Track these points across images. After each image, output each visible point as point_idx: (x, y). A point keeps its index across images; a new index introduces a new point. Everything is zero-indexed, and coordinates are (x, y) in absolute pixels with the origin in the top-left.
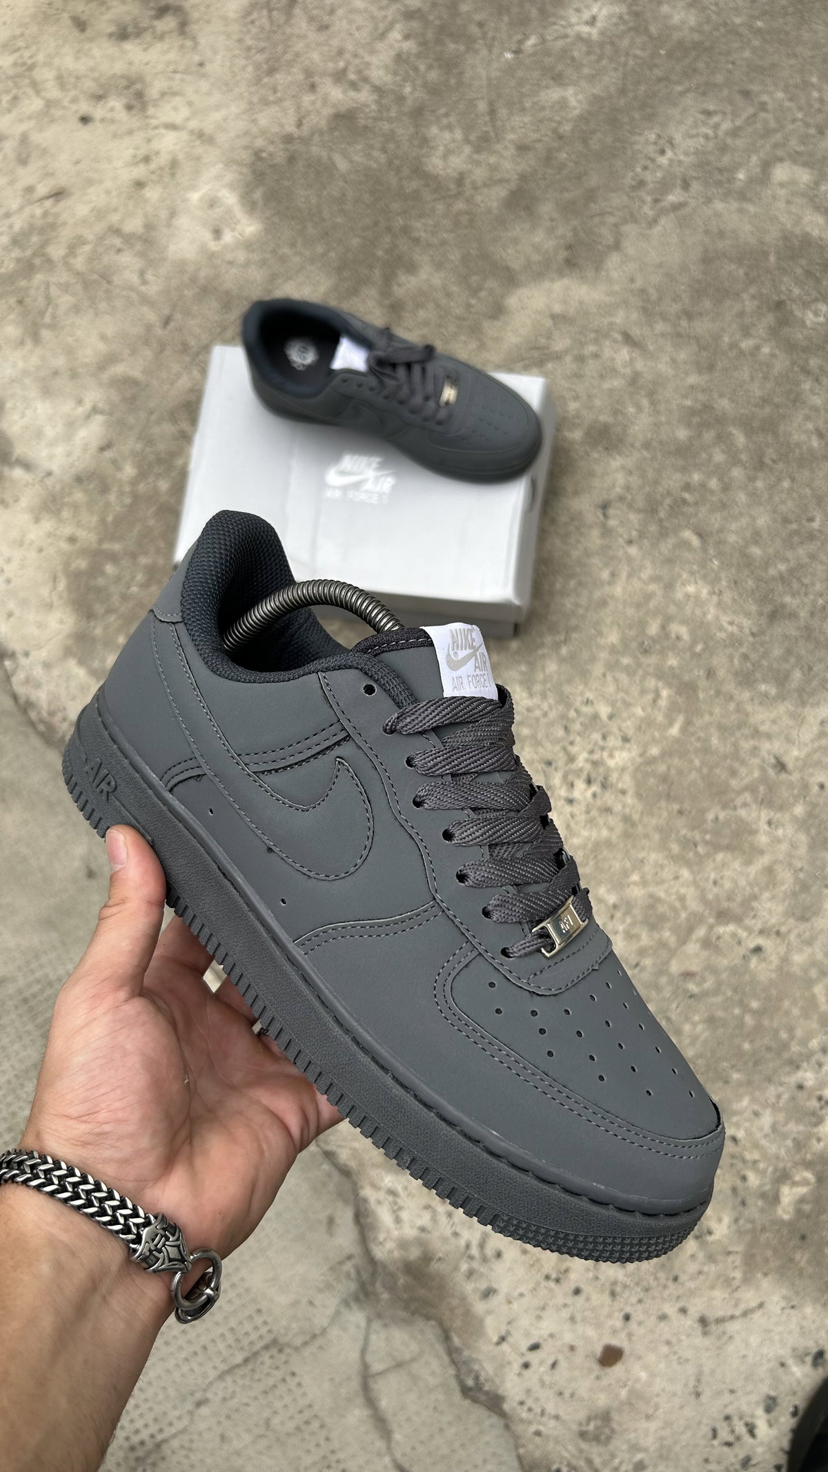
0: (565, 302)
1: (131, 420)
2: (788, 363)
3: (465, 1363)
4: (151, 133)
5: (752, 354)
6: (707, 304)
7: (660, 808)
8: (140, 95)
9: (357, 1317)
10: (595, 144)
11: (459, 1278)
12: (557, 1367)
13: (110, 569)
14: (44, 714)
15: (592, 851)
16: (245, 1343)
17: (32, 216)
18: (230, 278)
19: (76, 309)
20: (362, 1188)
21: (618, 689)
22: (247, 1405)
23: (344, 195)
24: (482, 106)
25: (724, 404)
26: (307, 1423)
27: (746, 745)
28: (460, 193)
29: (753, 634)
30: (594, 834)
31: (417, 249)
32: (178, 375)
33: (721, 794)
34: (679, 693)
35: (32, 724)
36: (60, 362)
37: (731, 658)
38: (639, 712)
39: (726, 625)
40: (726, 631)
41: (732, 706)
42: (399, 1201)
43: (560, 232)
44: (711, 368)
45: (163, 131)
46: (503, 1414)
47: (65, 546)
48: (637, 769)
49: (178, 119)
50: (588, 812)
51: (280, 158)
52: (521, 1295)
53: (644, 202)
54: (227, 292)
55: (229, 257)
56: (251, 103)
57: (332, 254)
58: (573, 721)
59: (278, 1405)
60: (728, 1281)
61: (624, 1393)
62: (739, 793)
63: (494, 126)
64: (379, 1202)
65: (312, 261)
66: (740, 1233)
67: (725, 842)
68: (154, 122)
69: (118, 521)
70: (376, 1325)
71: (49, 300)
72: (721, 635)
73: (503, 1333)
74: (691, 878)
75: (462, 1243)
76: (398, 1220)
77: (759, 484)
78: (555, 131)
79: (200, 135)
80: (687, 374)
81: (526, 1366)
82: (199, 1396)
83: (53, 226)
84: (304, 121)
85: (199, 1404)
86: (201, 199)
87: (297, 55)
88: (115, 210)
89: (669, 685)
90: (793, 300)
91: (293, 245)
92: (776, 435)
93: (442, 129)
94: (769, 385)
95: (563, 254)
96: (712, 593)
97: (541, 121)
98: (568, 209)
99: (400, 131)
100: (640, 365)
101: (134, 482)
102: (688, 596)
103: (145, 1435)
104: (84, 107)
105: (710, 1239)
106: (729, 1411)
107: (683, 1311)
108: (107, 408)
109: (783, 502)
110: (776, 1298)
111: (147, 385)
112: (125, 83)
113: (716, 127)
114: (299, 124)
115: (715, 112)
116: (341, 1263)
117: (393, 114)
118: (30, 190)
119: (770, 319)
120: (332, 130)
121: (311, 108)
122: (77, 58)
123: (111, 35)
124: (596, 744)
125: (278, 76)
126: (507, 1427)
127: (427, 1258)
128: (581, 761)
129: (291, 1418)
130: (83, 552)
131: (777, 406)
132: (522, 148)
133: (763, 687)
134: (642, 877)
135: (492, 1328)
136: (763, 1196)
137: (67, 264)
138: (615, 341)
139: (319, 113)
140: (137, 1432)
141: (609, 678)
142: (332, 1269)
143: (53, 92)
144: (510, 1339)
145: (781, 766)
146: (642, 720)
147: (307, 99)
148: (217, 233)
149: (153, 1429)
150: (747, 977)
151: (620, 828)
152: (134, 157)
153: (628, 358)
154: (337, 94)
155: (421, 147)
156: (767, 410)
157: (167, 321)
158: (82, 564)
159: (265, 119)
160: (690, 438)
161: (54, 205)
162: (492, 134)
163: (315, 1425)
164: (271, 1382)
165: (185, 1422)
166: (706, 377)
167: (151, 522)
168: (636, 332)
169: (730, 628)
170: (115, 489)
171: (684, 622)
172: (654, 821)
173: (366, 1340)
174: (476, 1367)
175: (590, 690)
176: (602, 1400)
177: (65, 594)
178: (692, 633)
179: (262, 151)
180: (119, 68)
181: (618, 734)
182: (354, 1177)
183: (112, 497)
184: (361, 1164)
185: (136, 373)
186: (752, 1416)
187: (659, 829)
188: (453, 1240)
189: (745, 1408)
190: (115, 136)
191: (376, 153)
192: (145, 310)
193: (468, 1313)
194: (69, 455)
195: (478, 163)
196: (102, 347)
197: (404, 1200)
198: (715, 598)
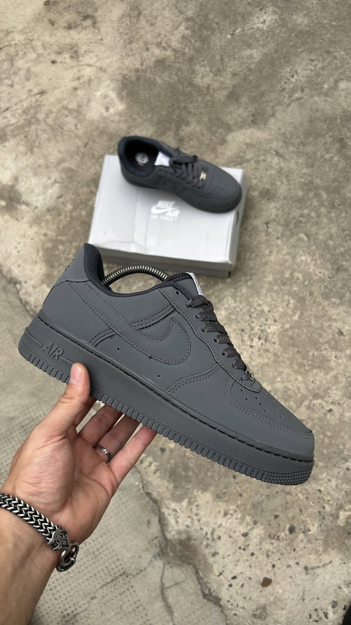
0: (251, 138)
1: (70, 186)
2: (345, 164)
3: (204, 584)
4: (80, 67)
5: (330, 160)
6: (311, 139)
7: (289, 350)
8: (76, 52)
9: (159, 563)
10: (264, 73)
11: (203, 547)
12: (244, 586)
13: (61, 247)
14: (33, 307)
15: (260, 368)
16: (112, 573)
17: (31, 102)
18: (112, 127)
19: (49, 140)
20: (162, 508)
21: (272, 300)
22: (112, 599)
23: (160, 93)
24: (218, 57)
25: (318, 181)
26: (138, 607)
27: (326, 324)
28: (208, 93)
29: (329, 277)
30: (262, 360)
31: (190, 116)
32: (90, 167)
33: (316, 345)
34: (298, 302)
35: (27, 311)
36: (41, 161)
37: (320, 287)
38: (281, 309)
39: (318, 273)
40: (318, 276)
41: (320, 307)
42: (178, 514)
43: (250, 109)
44: (312, 166)
45: (85, 67)
46: (220, 606)
47: (43, 238)
48: (280, 334)
49: (92, 62)
50: (259, 351)
51: (134, 78)
52: (229, 555)
53: (285, 97)
54: (111, 133)
55: (112, 119)
56: (122, 55)
57: (155, 118)
58: (253, 313)
59: (126, 600)
60: (317, 551)
61: (272, 598)
62: (323, 344)
63: (223, 65)
64: (169, 515)
65: (146, 120)
66: (322, 531)
67: (317, 365)
68: (82, 63)
69: (64, 228)
70: (167, 567)
71: (37, 136)
72: (316, 278)
73: (221, 571)
74: (302, 380)
75: (204, 533)
76: (177, 522)
77: (332, 214)
78: (248, 67)
79: (101, 69)
80: (302, 168)
81: (231, 585)
82: (92, 595)
83: (40, 106)
84: (144, 63)
85: (92, 599)
86: (101, 95)
87: (141, 36)
88: (65, 99)
89: (294, 298)
90: (347, 138)
91: (138, 114)
92: (340, 194)
93: (201, 67)
94: (337, 173)
95: (251, 118)
96: (312, 260)
97: (242, 63)
98: (253, 100)
99: (183, 67)
100: (282, 165)
101: (71, 211)
102: (302, 261)
103: (69, 611)
104: (53, 57)
105: (309, 533)
106: (316, 607)
107: (298, 564)
108: (60, 181)
109: (342, 222)
110: (337, 559)
111: (78, 171)
112: (70, 47)
113: (315, 66)
114: (142, 65)
115: (315, 60)
116: (153, 540)
117: (181, 60)
118: (30, 91)
119: (338, 146)
120: (155, 67)
121: (146, 58)
122: (50, 37)
123: (64, 27)
124: (263, 323)
125: (133, 45)
126: (222, 611)
127: (189, 539)
128: (256, 330)
129: (131, 605)
130: (50, 240)
131: (340, 182)
132: (234, 75)
133: (333, 300)
134: (282, 379)
135: (217, 568)
136: (332, 515)
137: (45, 121)
138: (272, 154)
139: (150, 59)
140: (66, 610)
141: (268, 295)
142: (149, 542)
143: (41, 51)
144: (223, 574)
145: (341, 333)
146: (282, 313)
147: (145, 54)
148: (107, 109)
149: (73, 608)
150: (326, 422)
151: (272, 358)
152: (73, 77)
153: (277, 162)
154: (157, 52)
155: (192, 74)
156: (336, 184)
157: (86, 145)
158: (49, 245)
159: (127, 62)
160: (303, 195)
161: (40, 97)
162: (222, 69)
163: (141, 608)
164: (123, 590)
165: (86, 606)
166: (310, 170)
167: (78, 228)
168: (281, 151)
169: (320, 275)
170: (64, 214)
171: (299, 272)
172: (287, 355)
173: (163, 573)
174: (209, 586)
175: (261, 300)
176: (263, 601)
177: (42, 257)
178: (303, 276)
179: (126, 75)
180: (68, 41)
181: (272, 319)
182: (159, 504)
183: (62, 218)
184: (162, 498)
185: (73, 167)
186: (327, 609)
187: (289, 359)
188: (200, 531)
189: (323, 606)
190: (66, 69)
191: (173, 76)
192: (77, 140)
193: (206, 562)
194: (44, 200)
195: (216, 81)
196: (59, 155)
197: (179, 513)
198: (314, 262)
